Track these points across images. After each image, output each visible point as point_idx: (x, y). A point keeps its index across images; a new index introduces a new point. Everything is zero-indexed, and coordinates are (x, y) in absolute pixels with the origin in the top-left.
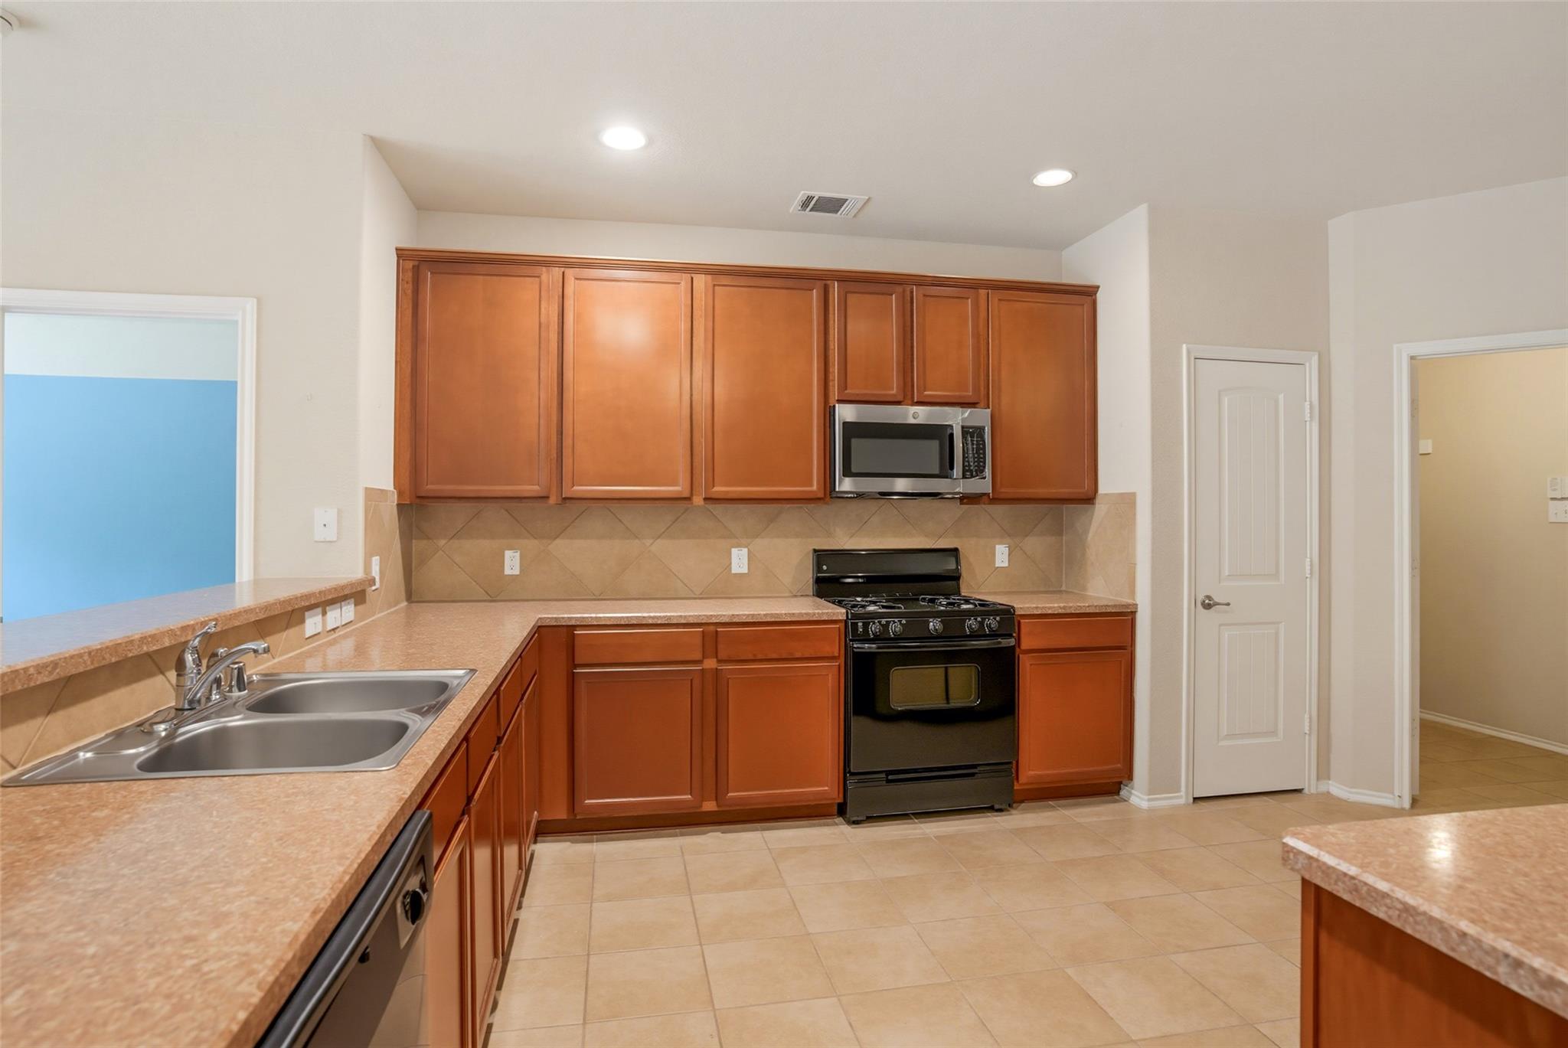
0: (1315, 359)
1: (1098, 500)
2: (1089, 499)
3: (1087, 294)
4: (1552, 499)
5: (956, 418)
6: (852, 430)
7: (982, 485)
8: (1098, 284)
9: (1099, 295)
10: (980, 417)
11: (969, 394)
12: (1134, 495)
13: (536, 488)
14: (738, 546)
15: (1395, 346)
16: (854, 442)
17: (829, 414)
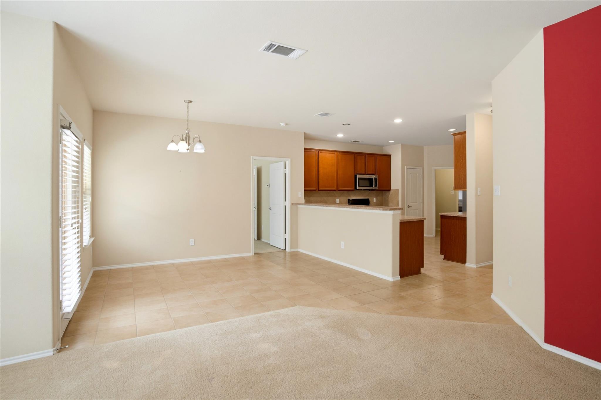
0: (422, 169)
1: (391, 190)
2: (389, 190)
3: (389, 156)
4: (451, 190)
5: (373, 177)
6: (360, 179)
7: (377, 188)
8: (391, 154)
9: (391, 156)
10: (376, 177)
11: (374, 173)
12: (398, 190)
13: (315, 188)
14: (337, 198)
15: (433, 167)
16: (360, 181)
17: (356, 176)
